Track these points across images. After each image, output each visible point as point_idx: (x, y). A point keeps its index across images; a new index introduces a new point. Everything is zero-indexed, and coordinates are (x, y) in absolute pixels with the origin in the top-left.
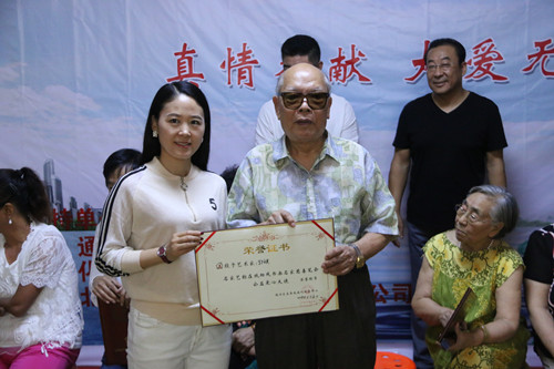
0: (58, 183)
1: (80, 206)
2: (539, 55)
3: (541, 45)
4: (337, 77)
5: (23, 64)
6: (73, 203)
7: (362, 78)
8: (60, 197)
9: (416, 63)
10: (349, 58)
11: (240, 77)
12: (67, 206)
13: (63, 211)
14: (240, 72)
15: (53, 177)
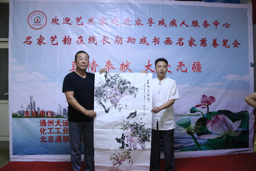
0: (34, 102)
1: (41, 110)
2: (180, 66)
3: (180, 63)
4: (122, 70)
5: (26, 65)
6: (39, 109)
7: (130, 71)
8: (35, 107)
9: (146, 66)
10: (126, 64)
11: (92, 70)
12: (37, 110)
13: (35, 111)
14: (92, 68)
15: (33, 101)
